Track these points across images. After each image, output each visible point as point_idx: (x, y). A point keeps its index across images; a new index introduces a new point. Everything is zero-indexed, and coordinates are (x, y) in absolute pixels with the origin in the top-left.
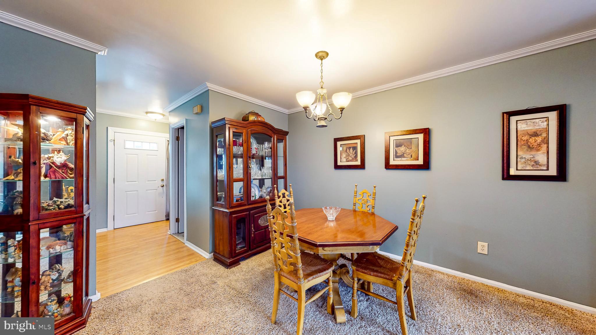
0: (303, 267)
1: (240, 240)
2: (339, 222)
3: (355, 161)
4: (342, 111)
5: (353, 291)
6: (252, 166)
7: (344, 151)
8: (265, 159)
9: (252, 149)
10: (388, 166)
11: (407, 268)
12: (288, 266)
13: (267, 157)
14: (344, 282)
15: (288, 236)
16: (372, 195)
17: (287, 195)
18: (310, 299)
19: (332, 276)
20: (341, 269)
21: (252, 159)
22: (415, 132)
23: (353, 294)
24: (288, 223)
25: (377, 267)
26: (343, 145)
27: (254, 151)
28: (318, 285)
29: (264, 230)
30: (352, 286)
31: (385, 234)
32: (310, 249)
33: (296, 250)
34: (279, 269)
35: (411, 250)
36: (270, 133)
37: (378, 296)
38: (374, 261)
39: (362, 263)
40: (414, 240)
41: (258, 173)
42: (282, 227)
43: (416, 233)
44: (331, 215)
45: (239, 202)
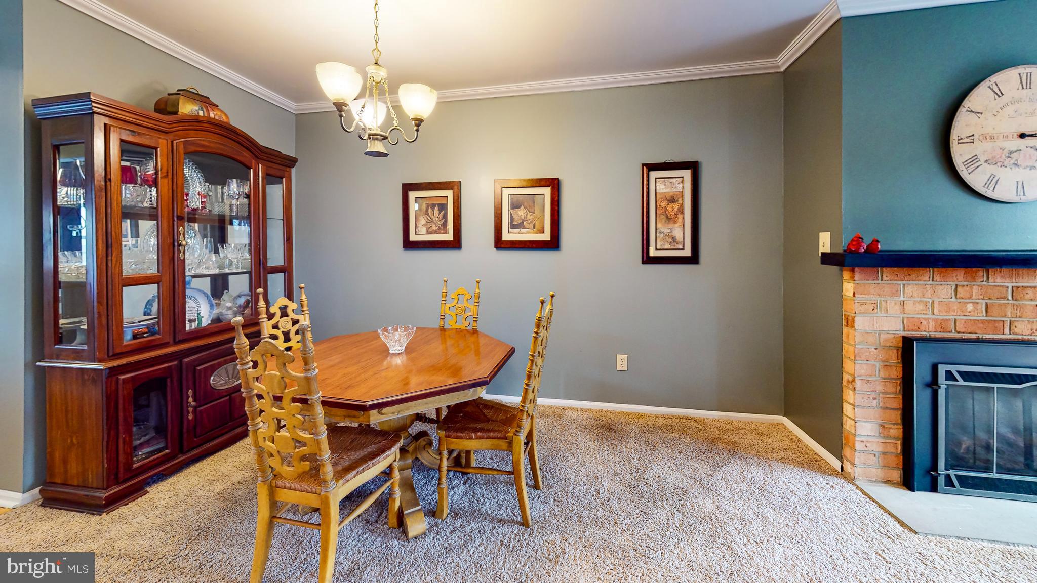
0: (332, 458)
1: (145, 436)
2: (413, 355)
3: (443, 233)
4: (418, 125)
5: (440, 475)
6: (189, 241)
7: (422, 213)
8: (231, 224)
9: (187, 195)
10: (499, 244)
11: (529, 413)
12: (295, 463)
13: (237, 219)
14: (422, 463)
15: (294, 400)
16: (473, 297)
17: (293, 310)
18: (349, 514)
19: (397, 460)
20: (416, 441)
21: (189, 221)
22: (539, 184)
23: (439, 480)
24: (295, 371)
25: (482, 422)
26: (420, 200)
27: (194, 202)
28: (368, 483)
29: (228, 397)
30: (437, 467)
31: (495, 364)
32: (350, 418)
33: (315, 426)
34: (271, 477)
35: (535, 383)
36: (245, 156)
37: (483, 471)
38: (477, 414)
39: (456, 422)
40: (539, 367)
41: (209, 259)
42: (279, 382)
43: (540, 356)
44: (396, 342)
45: (145, 339)
